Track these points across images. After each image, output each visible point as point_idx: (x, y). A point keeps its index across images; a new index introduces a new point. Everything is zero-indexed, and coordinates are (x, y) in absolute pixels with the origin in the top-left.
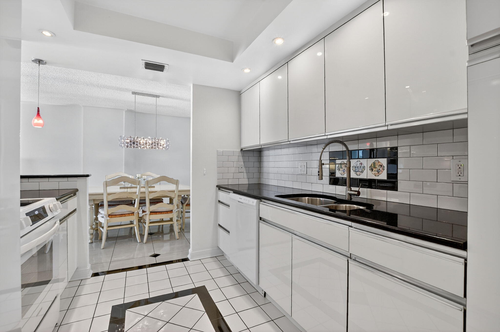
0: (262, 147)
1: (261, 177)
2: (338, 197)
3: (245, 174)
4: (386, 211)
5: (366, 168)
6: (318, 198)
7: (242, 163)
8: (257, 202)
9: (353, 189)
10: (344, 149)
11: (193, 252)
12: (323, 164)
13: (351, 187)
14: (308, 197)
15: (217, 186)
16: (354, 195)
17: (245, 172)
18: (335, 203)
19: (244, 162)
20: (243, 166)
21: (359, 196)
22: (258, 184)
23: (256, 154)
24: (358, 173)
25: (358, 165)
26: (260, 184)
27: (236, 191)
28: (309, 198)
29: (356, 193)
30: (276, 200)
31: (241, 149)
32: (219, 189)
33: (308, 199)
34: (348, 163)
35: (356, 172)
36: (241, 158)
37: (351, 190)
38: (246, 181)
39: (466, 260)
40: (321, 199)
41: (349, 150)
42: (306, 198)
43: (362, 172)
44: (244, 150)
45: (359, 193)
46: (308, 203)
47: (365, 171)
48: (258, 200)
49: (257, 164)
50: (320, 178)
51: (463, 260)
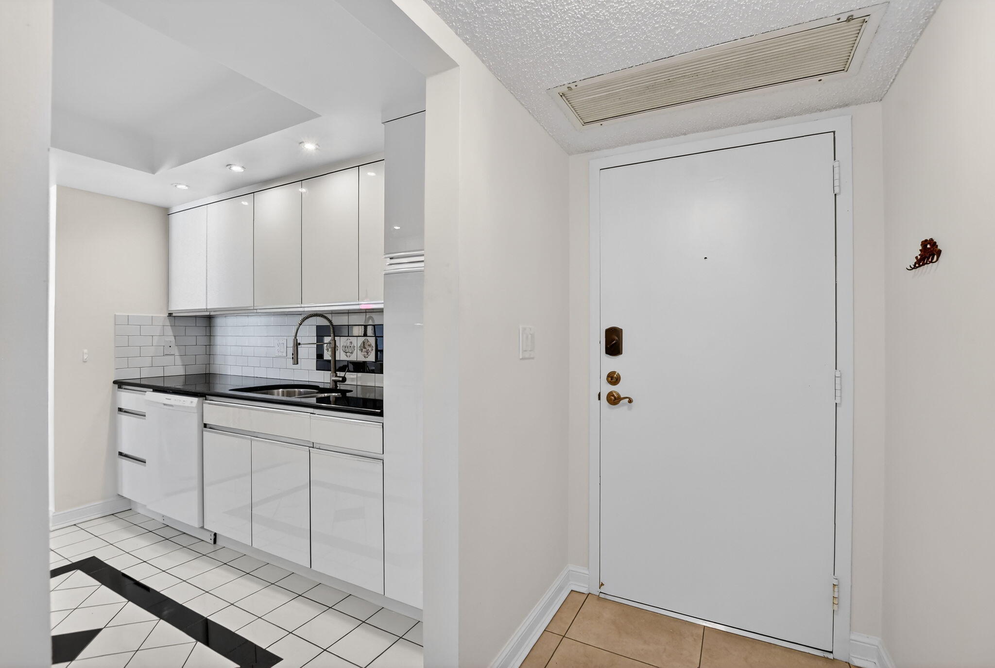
0: (212, 313)
1: (212, 362)
2: (321, 386)
3: (178, 358)
4: (356, 396)
5: (356, 348)
6: (296, 390)
7: (173, 339)
8: (198, 401)
9: (339, 373)
10: (328, 324)
11: (57, 514)
12: (299, 344)
13: (337, 372)
14: (281, 390)
15: (115, 382)
16: (339, 381)
17: (177, 353)
18: (317, 393)
19: (175, 336)
20: (173, 344)
21: (345, 382)
22: (206, 374)
23: (201, 322)
24: (348, 354)
25: (348, 344)
26: (210, 374)
27: (158, 387)
28: (283, 390)
29: (341, 379)
30: (236, 395)
31: (169, 314)
32: (120, 387)
33: (283, 392)
34: (333, 342)
35: (346, 353)
36: (169, 331)
37: (336, 376)
38: (180, 371)
39: (383, 424)
40: (301, 390)
41: (333, 326)
42: (279, 391)
43: (352, 353)
44: (174, 315)
45: (344, 379)
46: (283, 395)
47: (355, 352)
48: (201, 399)
49: (202, 340)
50: (295, 363)
51: (382, 424)
